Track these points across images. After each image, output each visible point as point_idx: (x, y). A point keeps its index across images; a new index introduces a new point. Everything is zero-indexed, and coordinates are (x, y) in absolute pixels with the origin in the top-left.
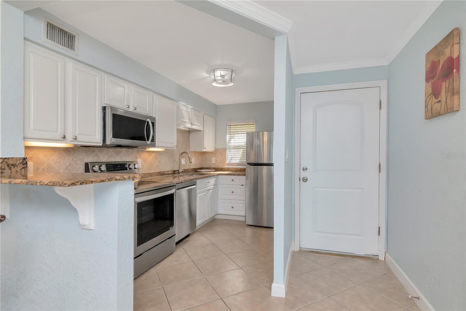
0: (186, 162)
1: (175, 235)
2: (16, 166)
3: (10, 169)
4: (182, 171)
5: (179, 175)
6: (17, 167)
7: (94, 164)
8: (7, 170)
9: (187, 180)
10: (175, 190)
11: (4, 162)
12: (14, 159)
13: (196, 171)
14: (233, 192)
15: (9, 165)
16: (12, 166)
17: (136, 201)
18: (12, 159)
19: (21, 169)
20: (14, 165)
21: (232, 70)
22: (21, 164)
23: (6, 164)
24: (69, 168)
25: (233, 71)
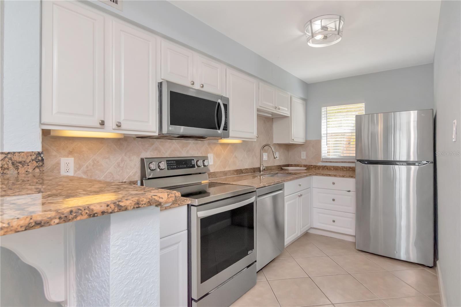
0: (268, 156)
1: (256, 261)
2: (26, 164)
3: (17, 168)
4: (264, 169)
5: (260, 174)
6: (28, 165)
7: (151, 160)
8: (12, 171)
9: (272, 183)
10: (255, 197)
11: (7, 159)
12: (23, 154)
13: (282, 169)
14: (334, 200)
15: (15, 162)
16: (19, 165)
17: (199, 216)
18: (19, 154)
19: (34, 169)
20: (23, 163)
21: (340, 17)
22: (34, 162)
23: (10, 161)
24: (122, 165)
25: (342, 18)
